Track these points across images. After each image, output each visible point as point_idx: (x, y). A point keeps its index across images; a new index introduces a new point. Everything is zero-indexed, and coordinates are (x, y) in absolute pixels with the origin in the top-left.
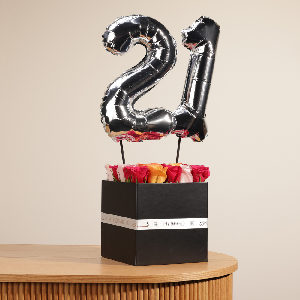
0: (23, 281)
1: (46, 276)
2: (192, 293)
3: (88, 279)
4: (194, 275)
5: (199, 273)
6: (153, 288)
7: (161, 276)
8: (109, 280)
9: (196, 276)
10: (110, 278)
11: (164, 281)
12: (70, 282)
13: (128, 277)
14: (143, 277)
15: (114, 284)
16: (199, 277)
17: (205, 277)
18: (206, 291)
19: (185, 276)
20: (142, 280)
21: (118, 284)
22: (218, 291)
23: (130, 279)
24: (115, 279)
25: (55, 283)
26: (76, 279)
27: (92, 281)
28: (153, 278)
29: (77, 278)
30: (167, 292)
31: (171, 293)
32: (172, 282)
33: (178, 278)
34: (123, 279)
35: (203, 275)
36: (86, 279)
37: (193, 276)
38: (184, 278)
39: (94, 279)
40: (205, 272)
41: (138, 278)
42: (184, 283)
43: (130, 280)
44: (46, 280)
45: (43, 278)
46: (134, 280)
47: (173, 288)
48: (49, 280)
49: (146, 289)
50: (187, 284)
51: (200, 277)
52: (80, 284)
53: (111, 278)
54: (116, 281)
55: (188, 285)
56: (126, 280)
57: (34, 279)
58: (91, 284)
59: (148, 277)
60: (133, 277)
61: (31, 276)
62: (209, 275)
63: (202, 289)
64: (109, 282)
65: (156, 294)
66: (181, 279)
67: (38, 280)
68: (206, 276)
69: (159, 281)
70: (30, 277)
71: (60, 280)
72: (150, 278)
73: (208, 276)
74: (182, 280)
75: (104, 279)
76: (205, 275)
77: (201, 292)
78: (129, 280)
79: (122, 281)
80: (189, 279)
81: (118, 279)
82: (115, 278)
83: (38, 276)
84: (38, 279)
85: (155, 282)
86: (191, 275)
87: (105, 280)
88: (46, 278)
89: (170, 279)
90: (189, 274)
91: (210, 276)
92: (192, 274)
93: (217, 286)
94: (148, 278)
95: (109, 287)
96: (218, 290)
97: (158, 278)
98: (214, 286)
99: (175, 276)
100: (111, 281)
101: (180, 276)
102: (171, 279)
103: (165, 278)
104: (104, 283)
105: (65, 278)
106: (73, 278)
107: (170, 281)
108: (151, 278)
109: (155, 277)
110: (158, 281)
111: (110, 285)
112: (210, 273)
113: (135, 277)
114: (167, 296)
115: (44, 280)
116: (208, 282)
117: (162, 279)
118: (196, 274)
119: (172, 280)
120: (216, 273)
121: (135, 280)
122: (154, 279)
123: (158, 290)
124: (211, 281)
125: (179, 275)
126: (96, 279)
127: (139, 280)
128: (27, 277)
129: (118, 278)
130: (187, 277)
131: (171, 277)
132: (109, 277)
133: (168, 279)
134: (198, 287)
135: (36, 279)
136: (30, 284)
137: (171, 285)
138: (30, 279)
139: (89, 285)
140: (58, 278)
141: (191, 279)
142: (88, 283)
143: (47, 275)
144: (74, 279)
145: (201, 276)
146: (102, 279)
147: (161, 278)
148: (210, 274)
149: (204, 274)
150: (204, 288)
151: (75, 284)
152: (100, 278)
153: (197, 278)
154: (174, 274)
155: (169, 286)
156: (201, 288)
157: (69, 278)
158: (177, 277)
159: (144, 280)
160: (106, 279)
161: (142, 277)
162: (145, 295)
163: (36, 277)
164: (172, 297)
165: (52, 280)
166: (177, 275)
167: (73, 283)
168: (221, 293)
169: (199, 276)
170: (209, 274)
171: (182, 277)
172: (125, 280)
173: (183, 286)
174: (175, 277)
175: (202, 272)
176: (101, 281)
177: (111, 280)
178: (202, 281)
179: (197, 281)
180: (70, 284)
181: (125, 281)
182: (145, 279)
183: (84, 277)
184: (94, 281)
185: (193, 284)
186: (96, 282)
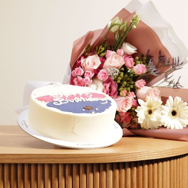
3: (25, 158)
4: (154, 153)
6: (105, 170)
7: (114, 154)
8: (51, 160)
9: (156, 154)
10: (52, 157)
11: (119, 160)
12: (3, 162)
13: (74, 156)
14: (93, 156)
15: (58, 165)
16: (160, 155)
17: (167, 155)
18: (166, 171)
19: (144, 154)
20: (92, 159)
21: (62, 164)
22: (180, 172)
26: (10, 159)
27: (29, 161)
28: (105, 156)
29: (12, 157)
30: (122, 174)
31: (127, 175)
32: (128, 162)
33: (136, 156)
34: (68, 158)
35: (164, 153)
36: (22, 159)
39: (33, 158)
41: (87, 157)
43: (78, 159)
46: (82, 159)
47: (129, 170)
49: (96, 171)
50: (146, 164)
51: (161, 155)
52: (16, 165)
53: (54, 157)
54: (59, 161)
55: (146, 166)
56: (72, 159)
58: (29, 165)
59: (99, 155)
60: (81, 156)
62: (171, 153)
63: (163, 169)
64: (51, 161)
65: (108, 176)
66: (139, 158)
69: (112, 160)
72: (101, 156)
73: (170, 155)
74: (141, 158)
75: (45, 158)
77: (161, 174)
78: (75, 160)
79: (66, 161)
80: (149, 158)
81: (62, 158)
82: (59, 157)
85: (107, 162)
86: (150, 153)
87: (46, 160)
89: (125, 158)
90: (148, 152)
91: (172, 154)
92: (152, 152)
93: (178, 166)
94: (99, 157)
95: (51, 168)
96: (180, 170)
97: (111, 157)
98: (176, 165)
99: (131, 154)
101: (138, 154)
102: (127, 157)
103: (120, 156)
104: (45, 163)
107: (126, 160)
108: (103, 156)
110: (111, 160)
111: (52, 166)
112: (171, 151)
113: (83, 156)
114: (122, 179)
116: (168, 162)
117: (117, 158)
119: (128, 158)
120: (178, 150)
121: (84, 159)
122: (106, 157)
123: (111, 172)
124: (172, 161)
125: (136, 153)
126: (35, 158)
127: (88, 159)
129: (63, 156)
130: (146, 156)
131: (127, 155)
133: (123, 158)
134: (158, 167)
137: (127, 165)
139: (27, 166)
144: (8, 159)
145: (162, 154)
146: (43, 158)
147: (114, 157)
148: (172, 152)
150: (165, 169)
151: (10, 165)
152: (40, 157)
154: (131, 152)
155: (125, 168)
156: (161, 168)
157: (2, 158)
158: (134, 155)
159: (94, 159)
160: (47, 158)
162: (95, 178)
164: (128, 180)
166: (134, 153)
167: (7, 164)
168: (183, 173)
169: (160, 154)
170: (171, 152)
171: (140, 155)
173: (141, 167)
174: (131, 156)
176: (41, 160)
177: (54, 159)
178: (162, 160)
179: (157, 161)
180: (3, 165)
181: (71, 161)
182: (96, 159)
183: (19, 157)
184: (32, 161)
185: (153, 165)
186: (35, 162)
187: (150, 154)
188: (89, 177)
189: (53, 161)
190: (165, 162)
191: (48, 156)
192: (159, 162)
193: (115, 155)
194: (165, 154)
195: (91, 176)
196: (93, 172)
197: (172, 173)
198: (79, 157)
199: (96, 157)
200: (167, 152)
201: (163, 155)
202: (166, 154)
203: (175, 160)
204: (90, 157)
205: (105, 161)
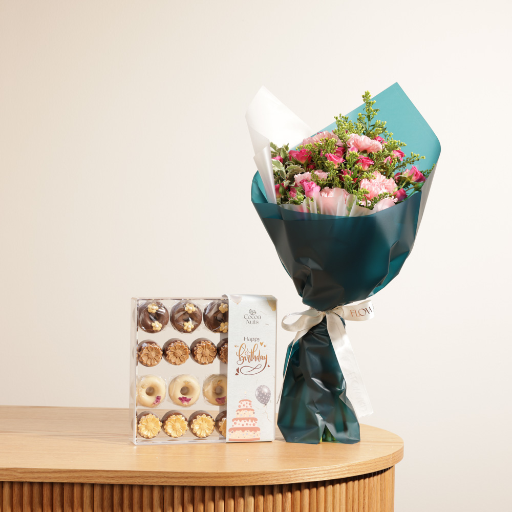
0: (8, 478)
1: (50, 471)
2: (315, 504)
3: (124, 477)
5: (327, 469)
6: (243, 496)
7: (256, 473)
8: (163, 480)
9: (322, 472)
10: (165, 477)
11: (263, 481)
12: (93, 481)
13: (197, 475)
14: (224, 475)
15: (173, 487)
16: (327, 475)
17: (339, 475)
18: (340, 499)
19: (301, 473)
20: (222, 480)
21: (178, 486)
22: (364, 500)
23: (200, 477)
24: (174, 477)
25: (65, 483)
26: (104, 477)
27: (131, 481)
28: (242, 476)
29: (105, 474)
30: (268, 502)
31: (276, 503)
32: (278, 485)
33: (289, 477)
34: (187, 478)
35: (335, 472)
36: (121, 477)
37: (317, 473)
38: (299, 478)
39: (136, 477)
40: (338, 466)
41: (215, 477)
42: (299, 487)
43: (201, 480)
44: (50, 478)
45: (44, 475)
46: (207, 479)
47: (279, 497)
48: (55, 478)
49: (229, 498)
50: (306, 488)
51: (329, 475)
52: (112, 486)
54: (174, 482)
55: (306, 492)
56: (193, 480)
57: (28, 475)
58: (131, 487)
59: (232, 475)
60: (206, 475)
61: (23, 471)
62: (346, 472)
63: (334, 496)
64: (162, 482)
65: (247, 505)
66: (294, 479)
67: (36, 478)
68: (341, 473)
69: (253, 483)
70: (20, 473)
71: (74, 478)
72: (236, 476)
73: (345, 474)
74: (296, 480)
75: (153, 477)
76: (338, 472)
77: (331, 502)
78: (198, 480)
79: (185, 482)
80: (309, 479)
81: (179, 478)
82: (174, 475)
83: (35, 471)
84: (36, 475)
85: (245, 485)
86: (311, 472)
87: (156, 480)
88: (49, 475)
89: (273, 478)
90: (309, 471)
91: (348, 473)
92: (315, 470)
93: (362, 491)
94: (232, 477)
95: (163, 491)
96: (364, 497)
97: (250, 478)
98: (357, 490)
99: (282, 474)
100: (166, 482)
101: (292, 473)
102: (276, 478)
103: (265, 476)
104: (153, 484)
105: (83, 474)
106: (97, 474)
107: (274, 482)
108: (239, 476)
109: (245, 476)
110: (251, 482)
111: (165, 489)
112: (347, 468)
113: (209, 475)
114: (269, 509)
115: (46, 478)
116: (344, 485)
117: (259, 479)
118: (321, 469)
119: (277, 480)
120: (360, 467)
121: (210, 480)
122: (244, 478)
123: (251, 500)
124: (351, 483)
125: (290, 472)
126: (139, 477)
127: (217, 480)
128: (15, 471)
129: (179, 475)
130: (304, 476)
131: (275, 475)
132: (162, 475)
133: (269, 479)
134: (326, 493)
135: (32, 475)
136: (21, 484)
137: (276, 490)
138: (21, 475)
139: (128, 488)
140: (71, 475)
141: (313, 478)
142: (125, 483)
143: (50, 469)
144: (100, 477)
145: (331, 473)
146: (150, 477)
147: (256, 477)
148: (349, 470)
149: (337, 470)
150: (337, 495)
151: (102, 486)
152: (146, 475)
153: (324, 477)
155: (272, 493)
156: (332, 494)
157: (91, 475)
158: (287, 475)
159: (225, 480)
160: (157, 477)
161: (221, 475)
162: (227, 507)
163: (32, 471)
165: (59, 477)
166: (287, 472)
167: (98, 484)
168: (370, 503)
169: (328, 473)
170: (346, 470)
171: (295, 474)
172: (190, 480)
173: (298, 493)
174: (281, 476)
175: (333, 467)
176: (147, 481)
177: (167, 480)
178: (333, 482)
179: (324, 484)
180: (93, 485)
181: (192, 482)
182: (228, 479)
183: (117, 474)
184: (135, 481)
185: (317, 489)
186: (139, 483)
187: (312, 474)
188: (218, 506)
189: (165, 482)
190: (338, 486)
191: (159, 475)
192: (328, 485)
193: (257, 475)
194: (336, 474)
195: (222, 504)
196: (224, 499)
197: (350, 502)
198: (203, 477)
199: (228, 477)
200: (340, 470)
201: (333, 474)
202: (339, 473)
203: (356, 482)
204: (220, 477)
205: (242, 484)
